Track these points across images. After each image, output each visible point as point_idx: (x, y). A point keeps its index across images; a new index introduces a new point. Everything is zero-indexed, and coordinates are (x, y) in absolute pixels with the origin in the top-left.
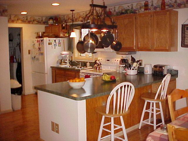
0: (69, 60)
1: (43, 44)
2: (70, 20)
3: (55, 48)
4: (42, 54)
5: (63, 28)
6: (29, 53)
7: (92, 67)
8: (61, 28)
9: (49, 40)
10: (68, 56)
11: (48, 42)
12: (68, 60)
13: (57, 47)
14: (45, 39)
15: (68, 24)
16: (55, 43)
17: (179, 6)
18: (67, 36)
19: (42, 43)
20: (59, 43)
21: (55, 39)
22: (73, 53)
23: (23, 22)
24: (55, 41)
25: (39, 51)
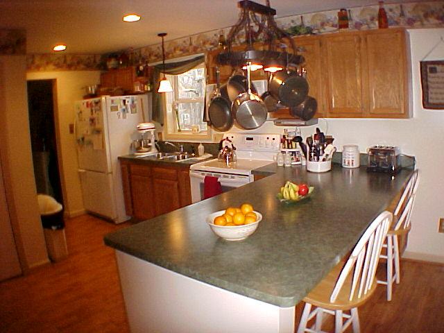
0: (156, 141)
1: (100, 109)
2: (153, 58)
3: (124, 117)
4: (99, 132)
5: (141, 74)
6: (72, 131)
7: (211, 155)
8: (135, 75)
9: (112, 101)
10: (152, 133)
11: (110, 104)
12: (153, 140)
13: (129, 115)
14: (103, 98)
15: (149, 65)
16: (124, 107)
17: (411, 23)
18: (149, 89)
19: (97, 108)
20: (133, 106)
21: (123, 97)
22: (162, 125)
23: (59, 66)
24: (124, 101)
25: (91, 125)
